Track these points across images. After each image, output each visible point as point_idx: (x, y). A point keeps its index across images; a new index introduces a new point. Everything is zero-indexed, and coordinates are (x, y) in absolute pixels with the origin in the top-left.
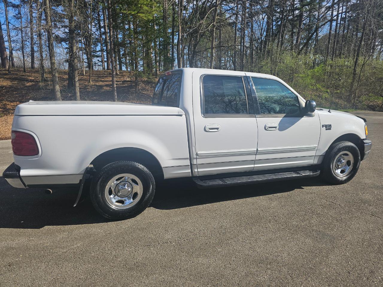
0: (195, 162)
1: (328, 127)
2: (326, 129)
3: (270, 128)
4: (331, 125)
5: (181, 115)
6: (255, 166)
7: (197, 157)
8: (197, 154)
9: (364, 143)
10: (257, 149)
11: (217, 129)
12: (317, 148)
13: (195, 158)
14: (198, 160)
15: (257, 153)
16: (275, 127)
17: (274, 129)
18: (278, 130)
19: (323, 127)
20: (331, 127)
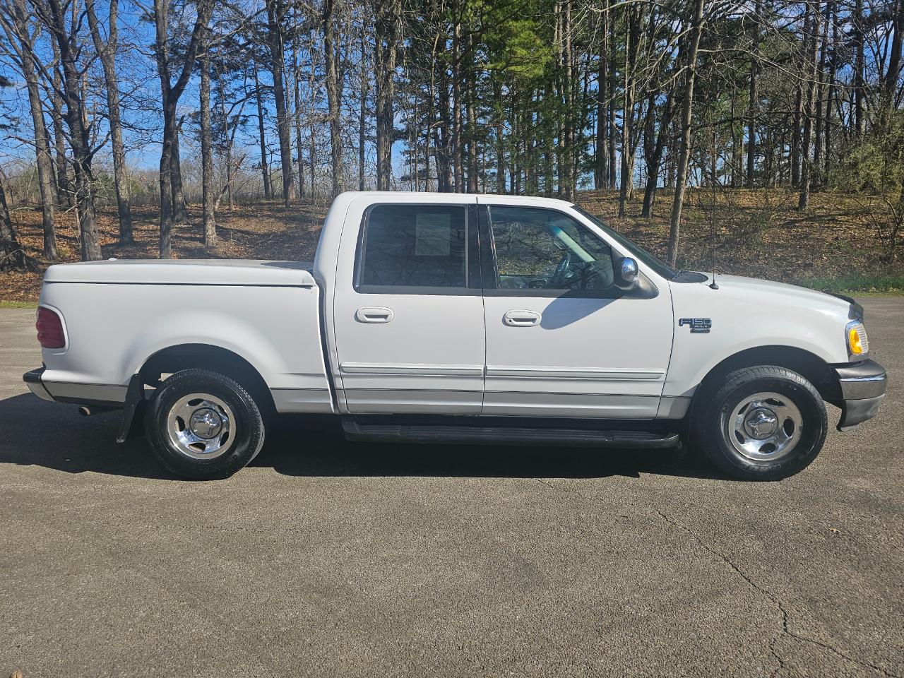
0: (339, 383)
1: (701, 326)
2: (692, 332)
3: (516, 320)
4: (708, 321)
5: (309, 287)
6: (485, 405)
7: (342, 373)
8: (340, 368)
9: (838, 376)
10: (485, 369)
11: (385, 317)
12: (664, 376)
13: (337, 376)
14: (344, 379)
15: (485, 375)
16: (533, 320)
17: (531, 323)
18: (539, 326)
19: (680, 325)
20: (710, 326)
